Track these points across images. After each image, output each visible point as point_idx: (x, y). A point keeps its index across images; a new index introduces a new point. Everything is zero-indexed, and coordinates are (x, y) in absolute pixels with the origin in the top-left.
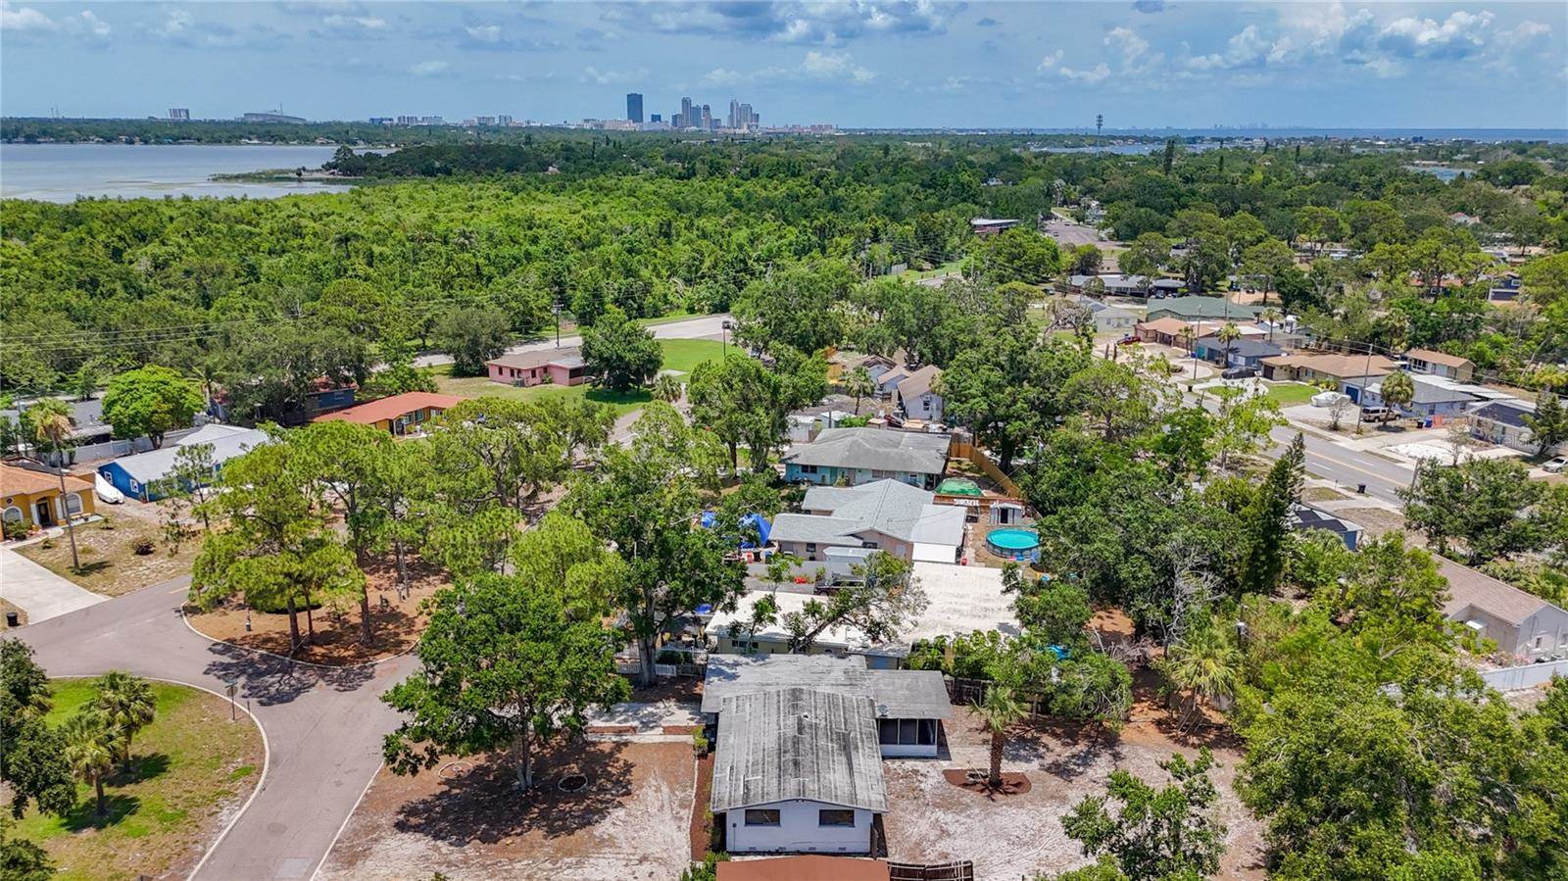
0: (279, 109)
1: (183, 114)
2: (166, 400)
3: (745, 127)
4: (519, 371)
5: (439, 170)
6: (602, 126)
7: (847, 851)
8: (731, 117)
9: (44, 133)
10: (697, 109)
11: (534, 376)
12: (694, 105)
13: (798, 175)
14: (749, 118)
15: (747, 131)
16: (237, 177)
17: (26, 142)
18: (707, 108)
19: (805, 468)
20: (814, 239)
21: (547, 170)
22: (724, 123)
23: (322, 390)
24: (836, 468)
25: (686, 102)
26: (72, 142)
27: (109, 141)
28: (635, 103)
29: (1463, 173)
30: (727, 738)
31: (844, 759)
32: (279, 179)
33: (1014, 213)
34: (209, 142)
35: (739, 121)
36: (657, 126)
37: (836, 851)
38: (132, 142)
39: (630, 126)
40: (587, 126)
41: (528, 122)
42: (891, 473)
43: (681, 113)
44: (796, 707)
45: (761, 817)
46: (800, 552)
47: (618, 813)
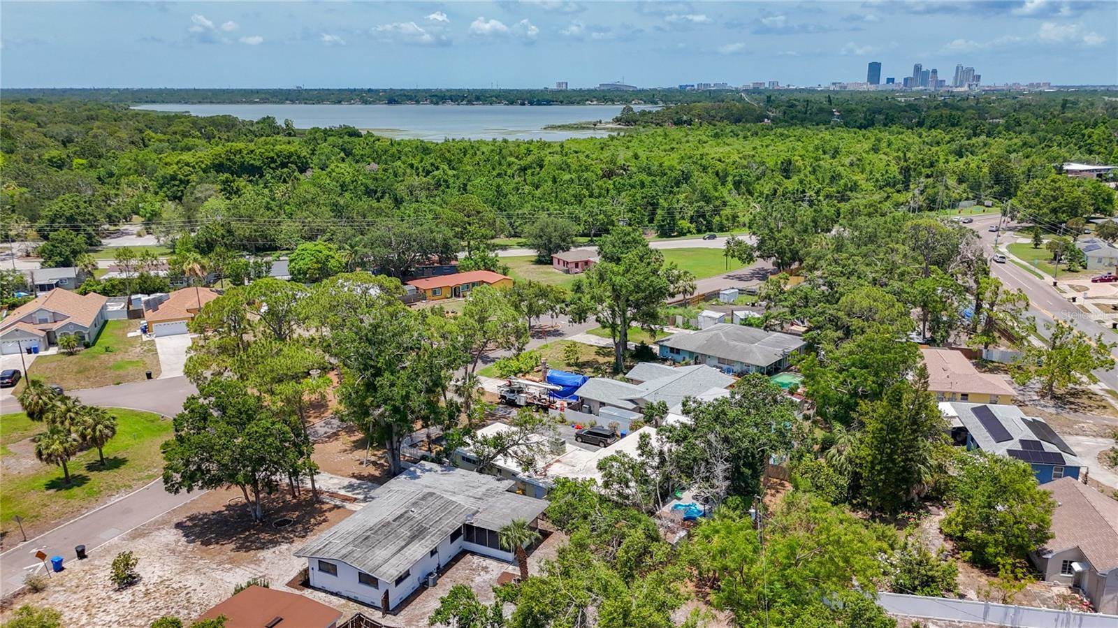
0: (621, 81)
1: (564, 85)
2: (318, 262)
3: (966, 85)
4: (567, 263)
5: (685, 122)
6: (845, 87)
8: (955, 78)
9: (478, 99)
10: (927, 72)
11: (577, 266)
12: (924, 70)
13: (957, 125)
14: (971, 79)
15: (968, 89)
16: (559, 127)
17: (467, 104)
18: (935, 72)
19: (672, 350)
21: (763, 121)
22: (949, 83)
23: (436, 265)
24: (693, 353)
25: (917, 68)
26: (491, 104)
27: (512, 104)
28: (874, 69)
32: (584, 128)
34: (567, 104)
35: (961, 82)
36: (891, 86)
37: (370, 603)
38: (523, 104)
39: (872, 88)
40: (832, 88)
41: (789, 86)
42: (731, 362)
43: (912, 76)
44: (415, 504)
45: (328, 567)
46: (595, 407)
47: (284, 547)
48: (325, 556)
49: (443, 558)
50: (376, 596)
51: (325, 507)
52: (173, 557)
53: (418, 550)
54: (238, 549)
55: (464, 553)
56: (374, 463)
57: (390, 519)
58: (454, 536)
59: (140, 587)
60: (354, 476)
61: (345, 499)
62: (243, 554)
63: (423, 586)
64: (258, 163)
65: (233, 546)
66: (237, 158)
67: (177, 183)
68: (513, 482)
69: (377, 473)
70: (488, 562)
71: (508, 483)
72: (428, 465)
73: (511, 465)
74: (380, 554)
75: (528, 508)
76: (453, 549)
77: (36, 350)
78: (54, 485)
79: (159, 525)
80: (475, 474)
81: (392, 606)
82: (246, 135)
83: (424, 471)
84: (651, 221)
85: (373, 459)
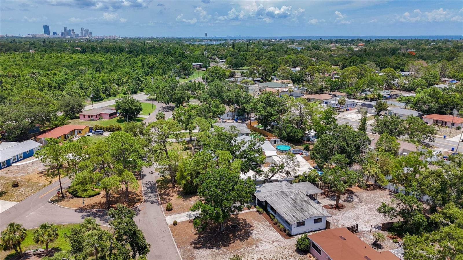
3: (88, 36)
4: (92, 116)
6: (35, 36)
7: (321, 229)
8: (82, 33)
10: (70, 31)
11: (97, 117)
12: (68, 29)
14: (88, 33)
15: (89, 38)
18: (73, 30)
20: (149, 70)
21: (29, 51)
22: (80, 35)
29: (302, 48)
30: (276, 206)
31: (310, 206)
33: (200, 61)
35: (85, 35)
36: (56, 36)
37: (318, 229)
39: (46, 36)
40: (30, 36)
43: (64, 32)
44: (287, 195)
45: (300, 224)
47: (254, 232)
50: (320, 226)
57: (293, 202)
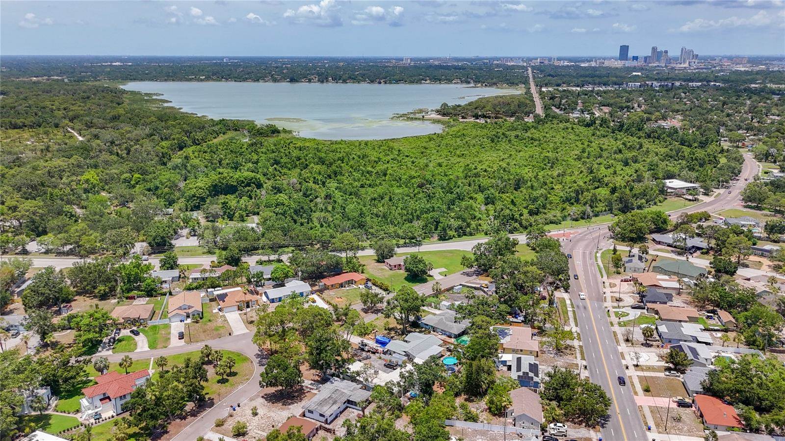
6: (603, 63)
10: (661, 52)
11: (395, 267)
12: (659, 50)
15: (688, 66)
18: (666, 52)
19: (425, 324)
24: (433, 327)
25: (654, 49)
27: (372, 81)
28: (624, 50)
32: (416, 119)
34: (409, 82)
36: (635, 62)
38: (380, 82)
39: (619, 64)
42: (445, 331)
43: (650, 55)
44: (333, 393)
45: (311, 412)
46: (392, 353)
47: (296, 404)
48: (310, 409)
49: (341, 409)
50: (323, 419)
51: (305, 391)
52: (264, 407)
53: (335, 407)
54: (283, 405)
55: (347, 407)
56: (318, 375)
57: (327, 398)
58: (344, 403)
59: (259, 416)
60: (312, 380)
61: (311, 389)
62: (284, 406)
63: (336, 417)
64: (235, 184)
65: (281, 404)
66: (224, 182)
67: (196, 198)
68: (362, 385)
69: (319, 379)
70: (354, 410)
71: (360, 386)
72: (336, 379)
73: (361, 379)
74: (325, 408)
75: (366, 394)
76: (344, 406)
77: (183, 321)
78: (219, 382)
79: (257, 396)
80: (350, 382)
81: (328, 422)
82: (211, 134)
83: (335, 381)
84: (436, 230)
85: (317, 373)
